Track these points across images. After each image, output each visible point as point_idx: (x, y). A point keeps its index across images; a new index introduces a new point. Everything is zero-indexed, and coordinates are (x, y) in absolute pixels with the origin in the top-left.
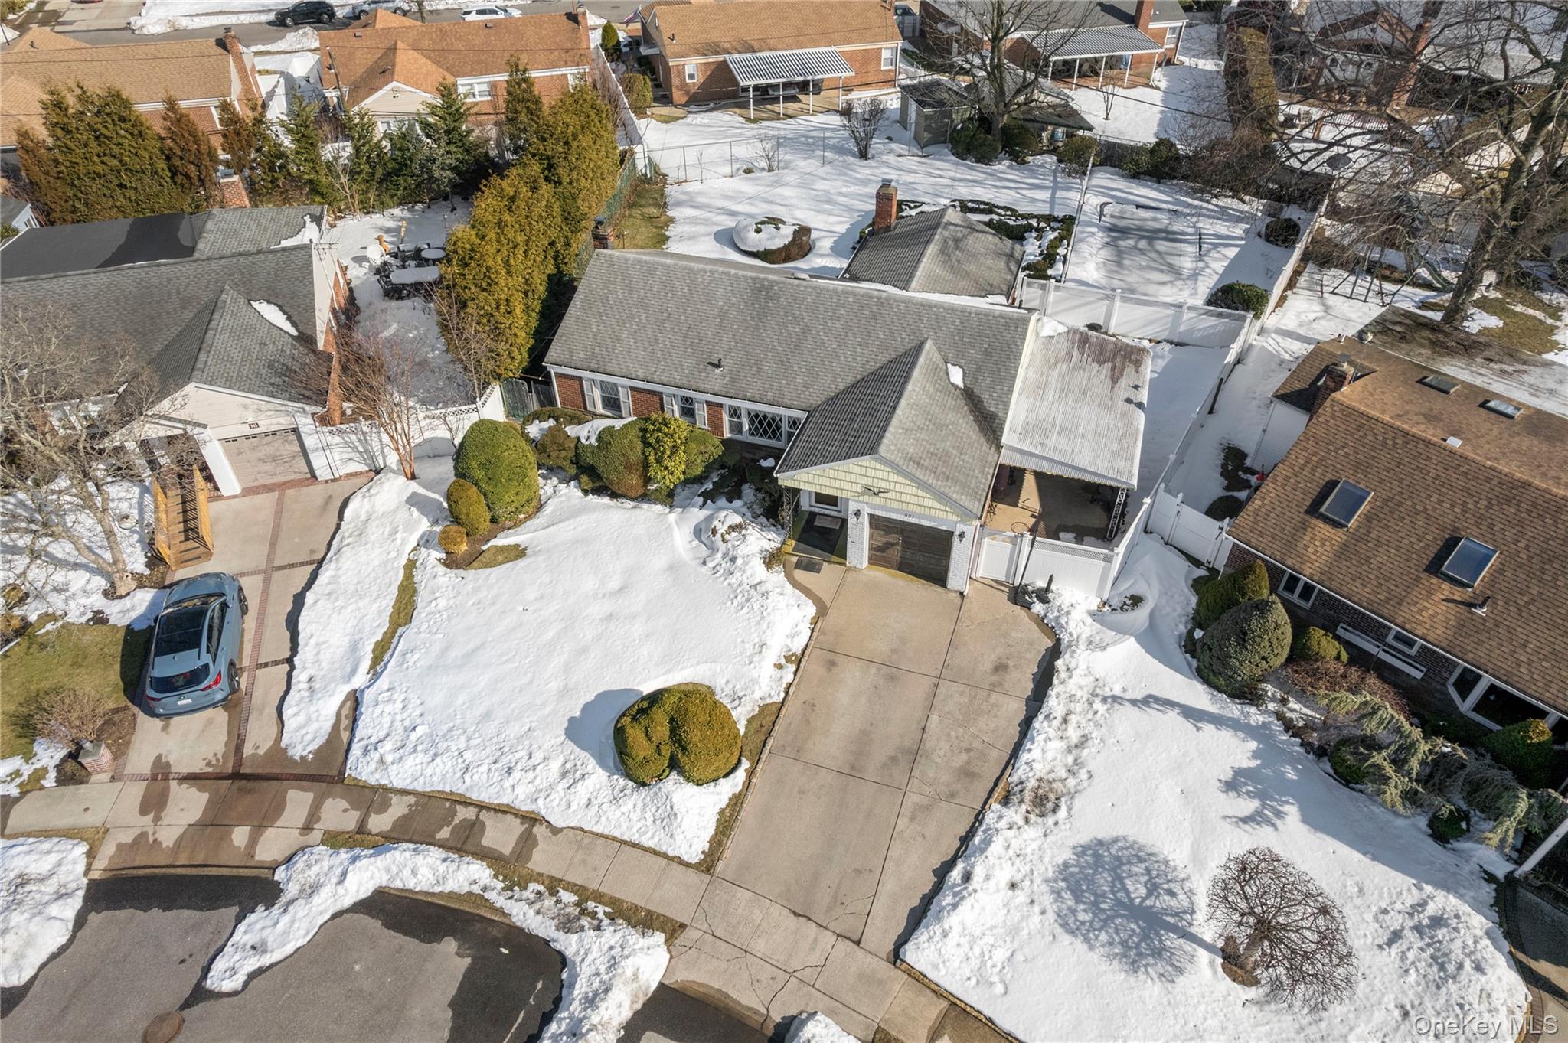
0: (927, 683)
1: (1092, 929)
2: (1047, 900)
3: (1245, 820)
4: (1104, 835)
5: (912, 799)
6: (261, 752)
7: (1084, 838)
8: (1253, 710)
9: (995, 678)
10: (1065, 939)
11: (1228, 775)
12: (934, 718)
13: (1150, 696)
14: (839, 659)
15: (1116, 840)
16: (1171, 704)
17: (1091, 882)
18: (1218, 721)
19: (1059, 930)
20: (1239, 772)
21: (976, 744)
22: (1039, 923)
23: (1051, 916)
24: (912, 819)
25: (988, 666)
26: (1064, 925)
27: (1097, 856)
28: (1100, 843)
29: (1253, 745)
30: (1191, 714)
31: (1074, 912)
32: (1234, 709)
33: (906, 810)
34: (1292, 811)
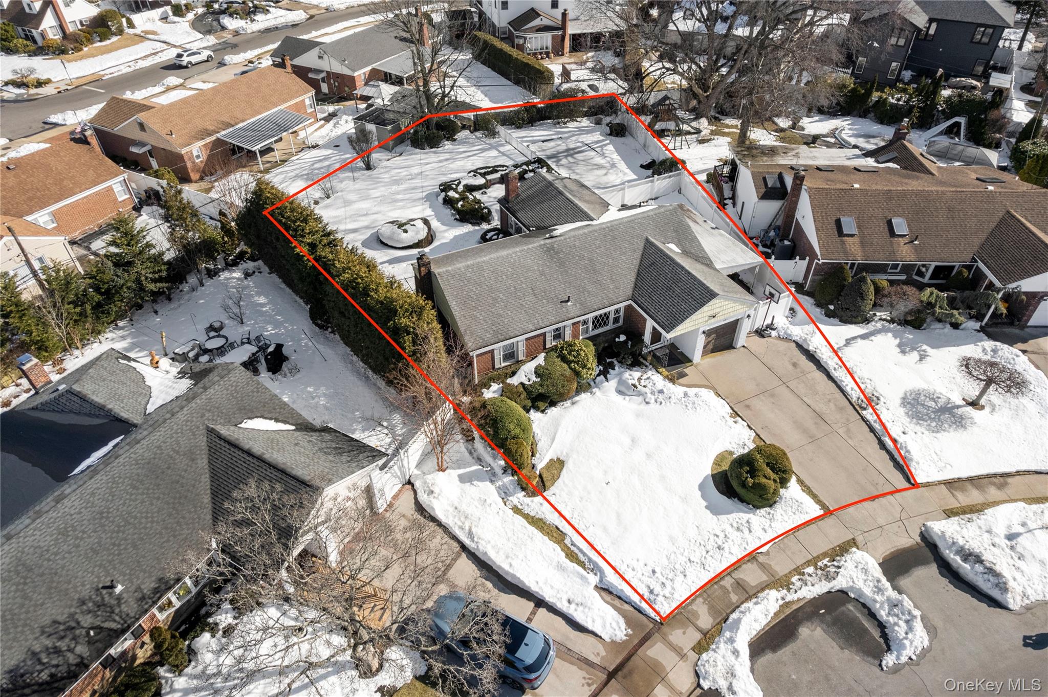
0: (784, 387)
1: (941, 426)
2: (918, 428)
3: (921, 360)
4: (902, 395)
5: (841, 431)
6: (603, 653)
7: (899, 401)
8: (873, 323)
9: (799, 370)
10: (938, 435)
11: (898, 350)
12: (804, 399)
13: (847, 340)
14: (747, 402)
15: (906, 394)
16: (854, 338)
17: (920, 412)
18: (872, 334)
19: (934, 434)
20: (899, 346)
21: (829, 397)
22: (928, 437)
23: (926, 432)
24: (850, 438)
25: (791, 367)
26: (933, 432)
27: (909, 403)
28: (904, 398)
29: (890, 335)
30: (864, 337)
31: (929, 425)
32: (871, 327)
33: (846, 437)
34: (925, 347)
